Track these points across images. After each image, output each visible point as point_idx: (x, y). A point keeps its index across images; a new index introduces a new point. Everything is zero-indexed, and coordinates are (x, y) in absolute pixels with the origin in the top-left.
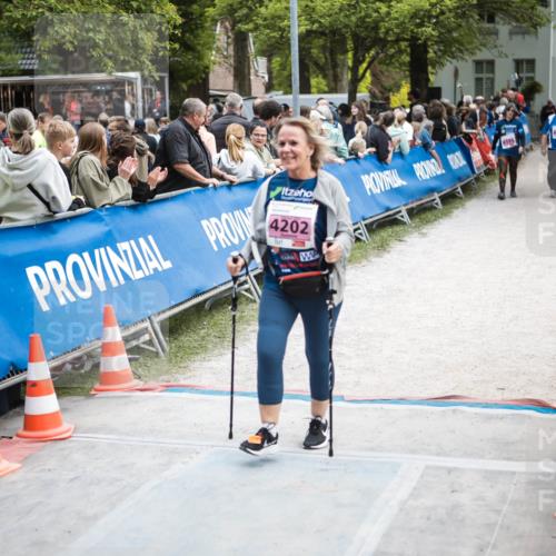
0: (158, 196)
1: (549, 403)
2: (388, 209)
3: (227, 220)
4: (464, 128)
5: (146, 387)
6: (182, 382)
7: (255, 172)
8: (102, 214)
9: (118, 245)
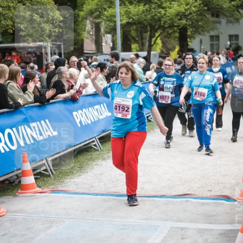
0: (51, 101)
3: (85, 112)
5: (43, 191)
6: (60, 189)
8: (22, 110)
9: (30, 124)
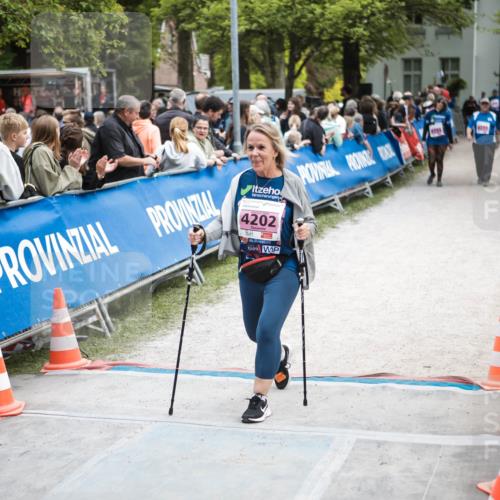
1: (472, 380)
2: (322, 198)
3: (170, 208)
4: (393, 122)
5: (93, 365)
6: (128, 361)
7: (197, 162)
8: (52, 202)
9: (68, 231)
